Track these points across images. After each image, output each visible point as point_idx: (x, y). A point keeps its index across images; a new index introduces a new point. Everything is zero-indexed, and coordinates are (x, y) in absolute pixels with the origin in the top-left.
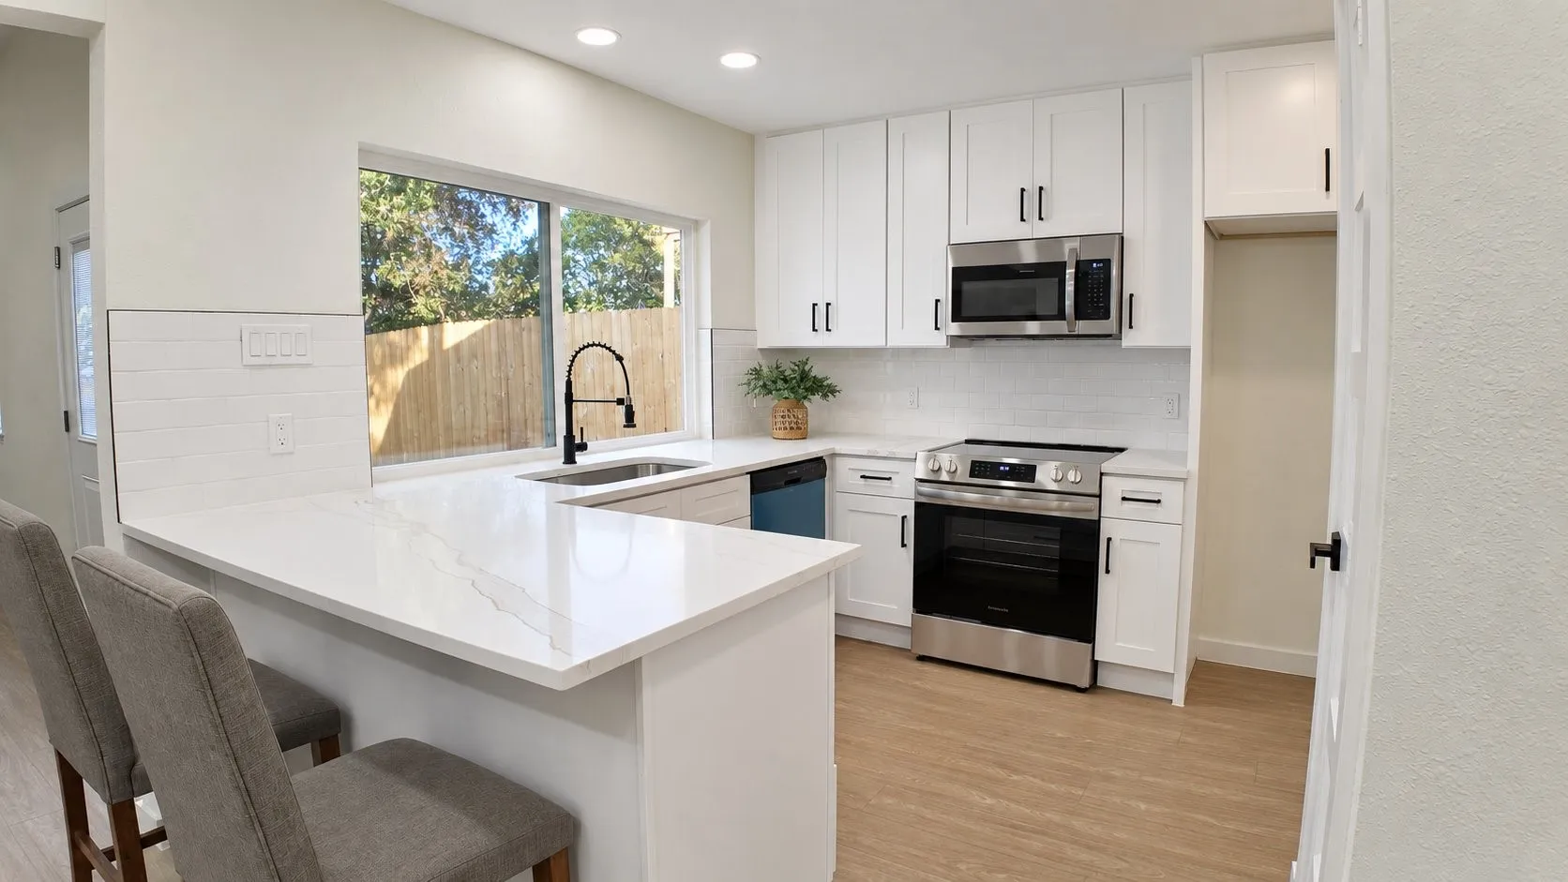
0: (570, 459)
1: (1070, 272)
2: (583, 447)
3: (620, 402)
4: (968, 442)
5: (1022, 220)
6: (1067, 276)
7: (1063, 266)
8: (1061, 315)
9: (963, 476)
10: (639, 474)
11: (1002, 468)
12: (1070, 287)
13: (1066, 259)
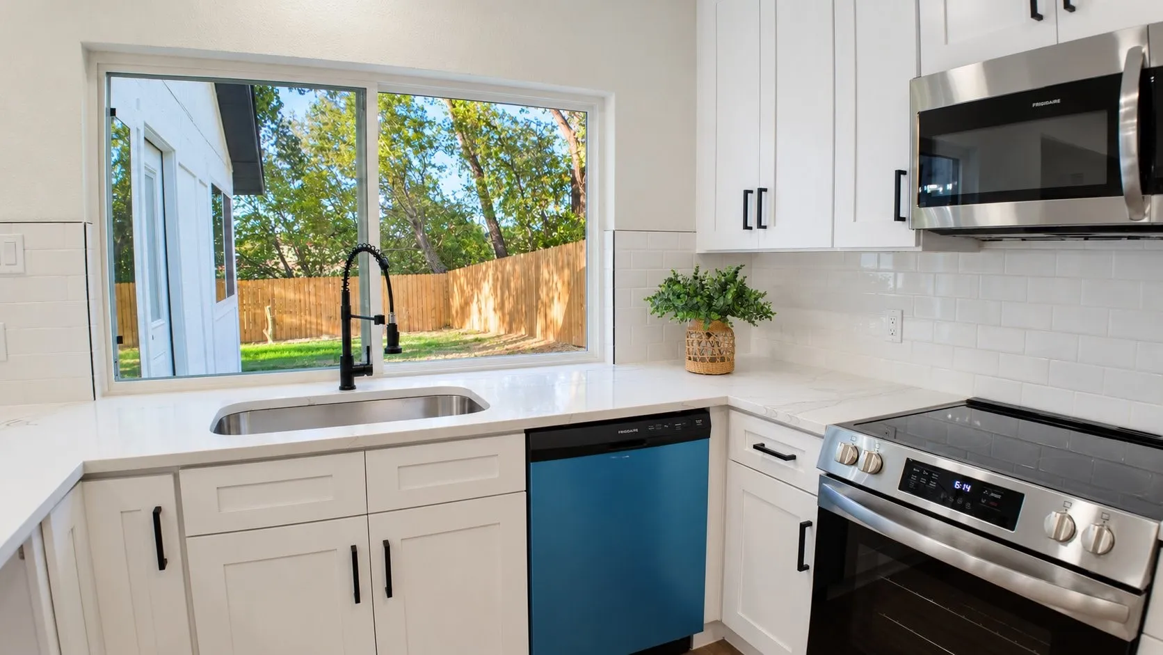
0: (347, 384)
1: (1129, 99)
2: (367, 370)
3: (380, 320)
4: (973, 404)
5: (1036, 15)
6: (1122, 111)
7: (1112, 84)
8: (1112, 186)
9: (890, 484)
10: (440, 412)
11: (957, 485)
12: (1129, 133)
13: (1122, 67)
